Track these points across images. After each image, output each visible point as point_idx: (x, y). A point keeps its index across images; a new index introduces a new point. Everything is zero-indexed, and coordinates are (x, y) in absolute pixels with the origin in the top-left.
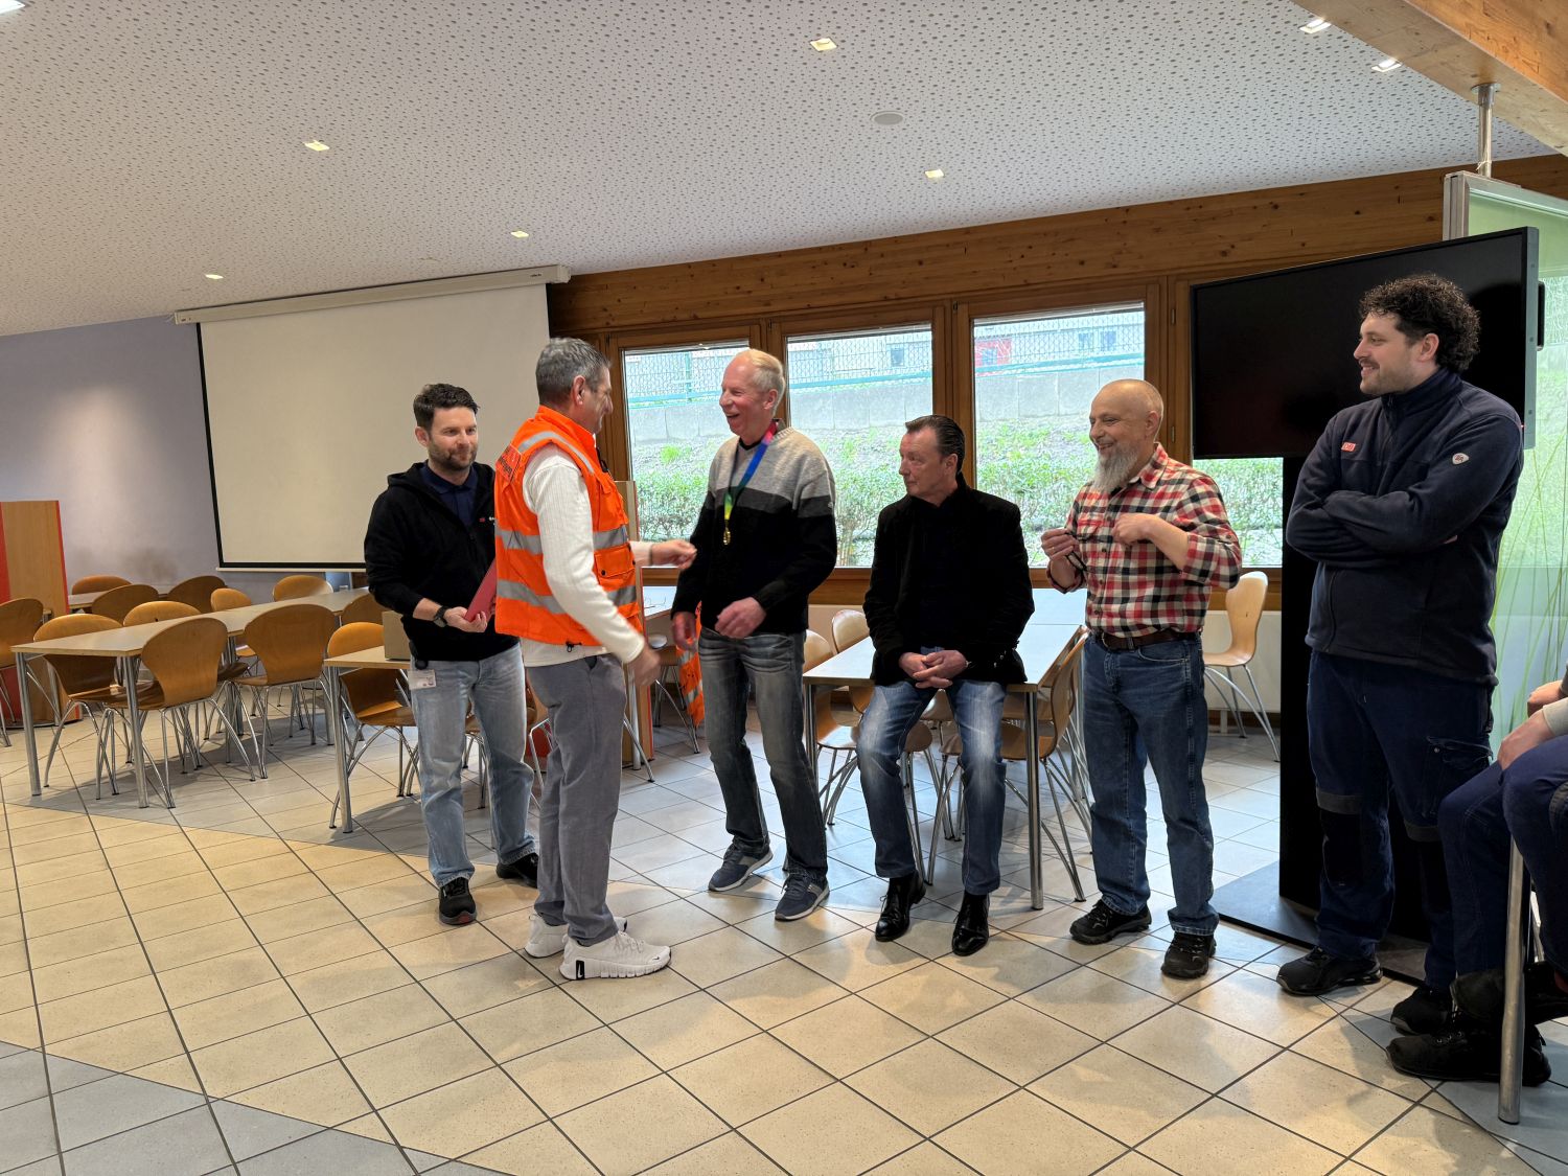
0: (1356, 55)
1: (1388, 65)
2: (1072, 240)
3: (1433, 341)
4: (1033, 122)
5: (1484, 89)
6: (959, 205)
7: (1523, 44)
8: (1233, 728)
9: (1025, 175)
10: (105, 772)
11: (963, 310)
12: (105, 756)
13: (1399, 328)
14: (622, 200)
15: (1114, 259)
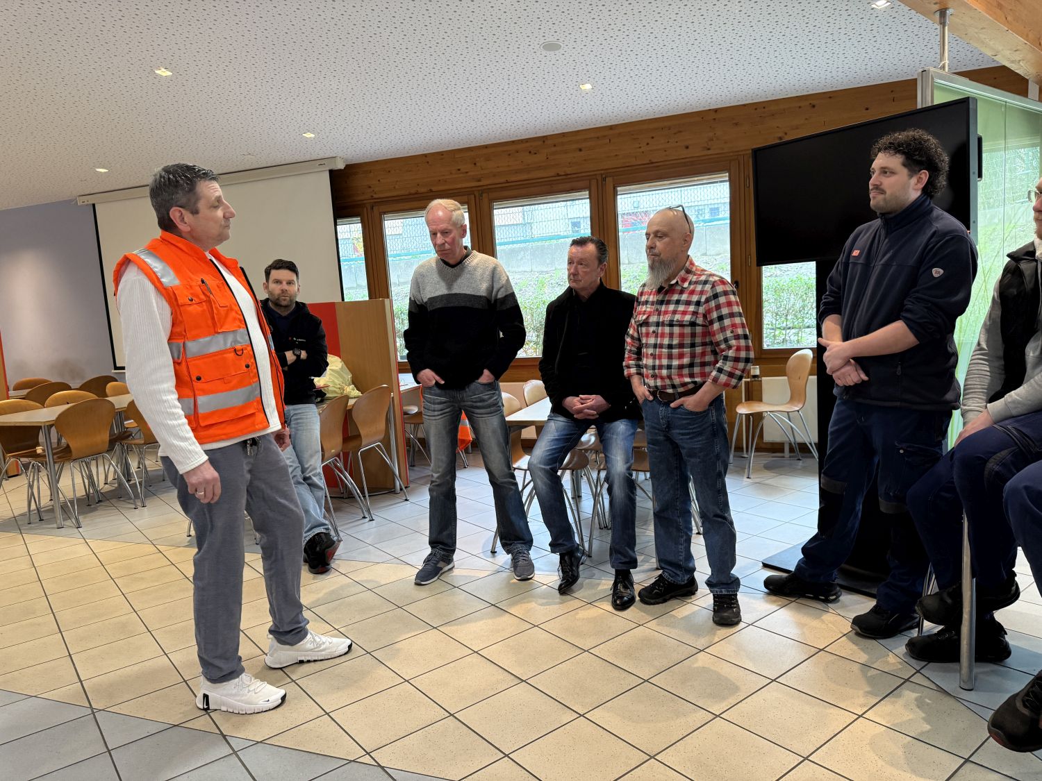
1: (882, 3)
2: (680, 132)
3: (925, 175)
5: (943, 13)
6: (604, 109)
9: (646, 87)
10: (33, 506)
11: (609, 180)
12: (33, 494)
13: (904, 165)
14: (376, 109)
15: (708, 144)
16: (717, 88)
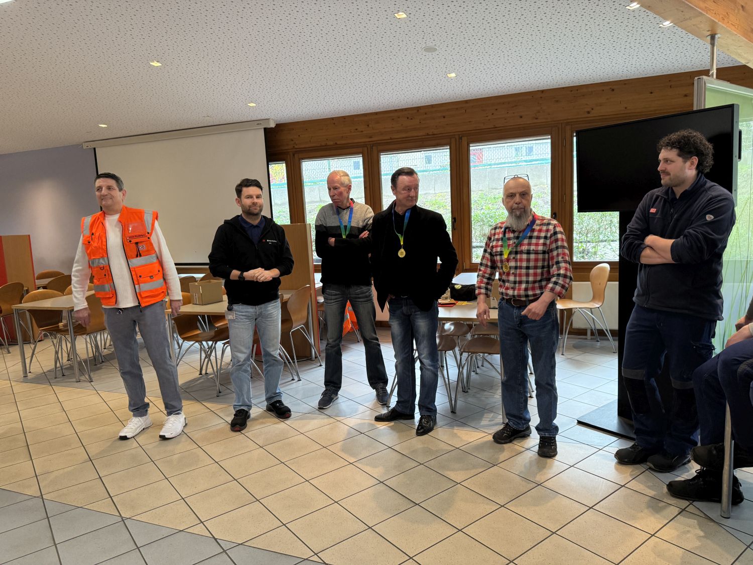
0: (652, 20)
1: (667, 24)
2: (516, 106)
3: (695, 160)
4: (499, 51)
5: (713, 37)
6: (463, 89)
7: (731, 15)
8: (592, 337)
9: (494, 76)
10: (58, 365)
11: (465, 139)
12: (58, 357)
13: (679, 155)
14: (301, 88)
15: (536, 115)
16: (545, 77)
